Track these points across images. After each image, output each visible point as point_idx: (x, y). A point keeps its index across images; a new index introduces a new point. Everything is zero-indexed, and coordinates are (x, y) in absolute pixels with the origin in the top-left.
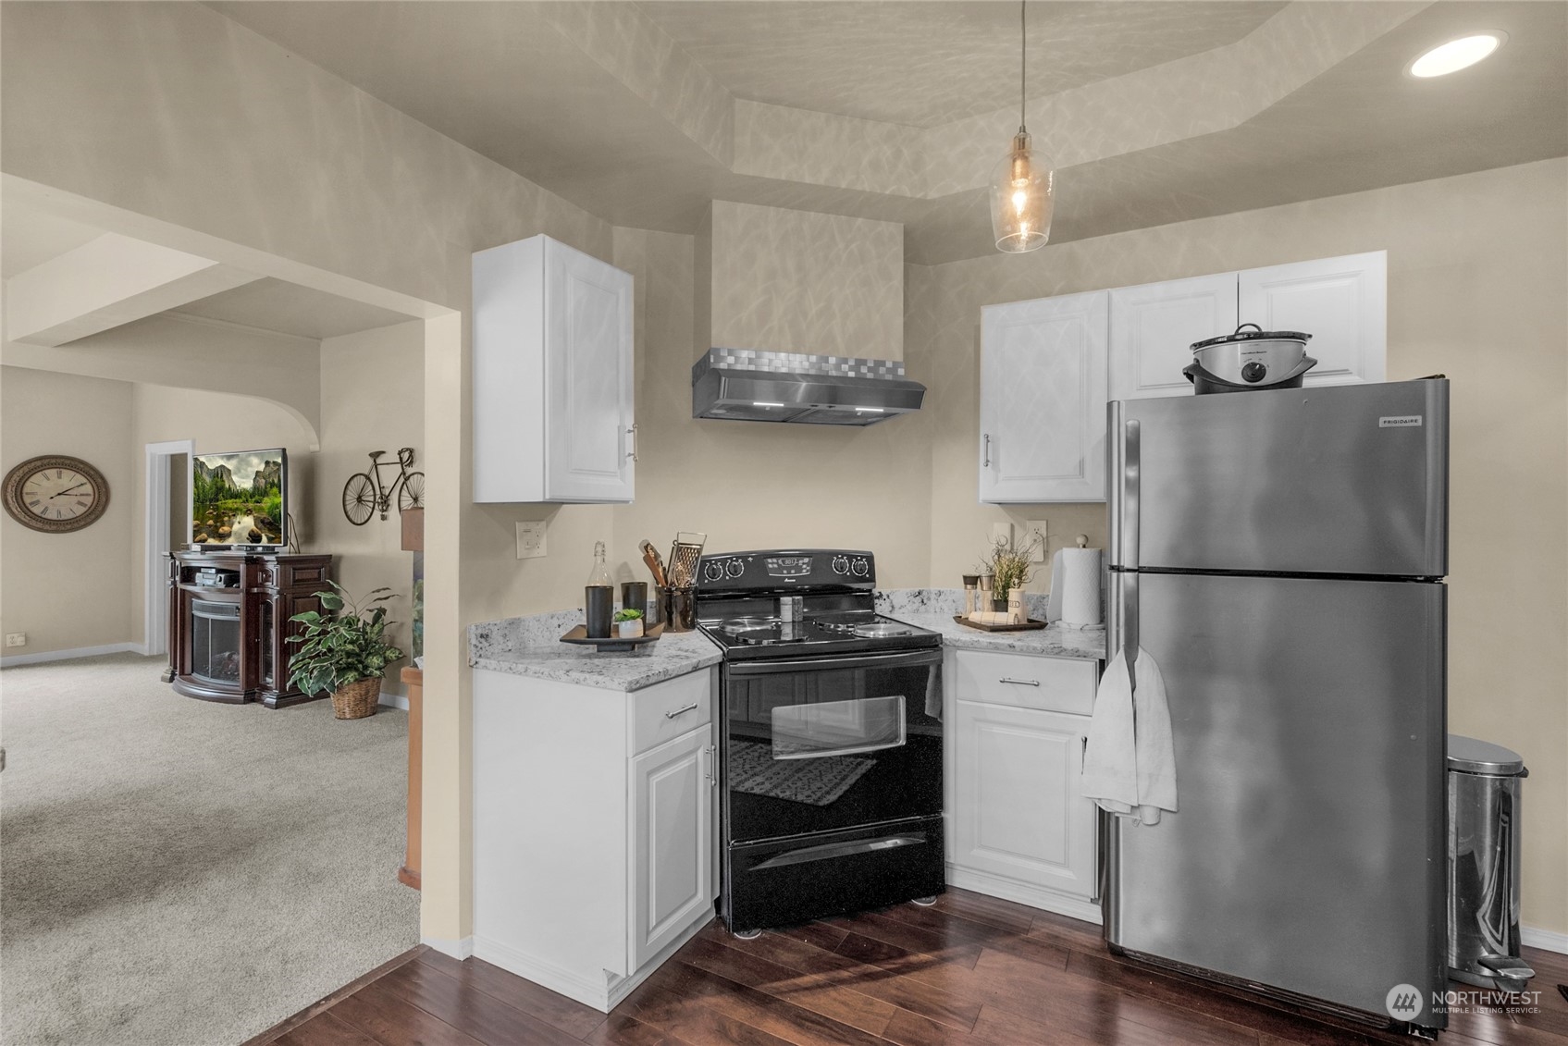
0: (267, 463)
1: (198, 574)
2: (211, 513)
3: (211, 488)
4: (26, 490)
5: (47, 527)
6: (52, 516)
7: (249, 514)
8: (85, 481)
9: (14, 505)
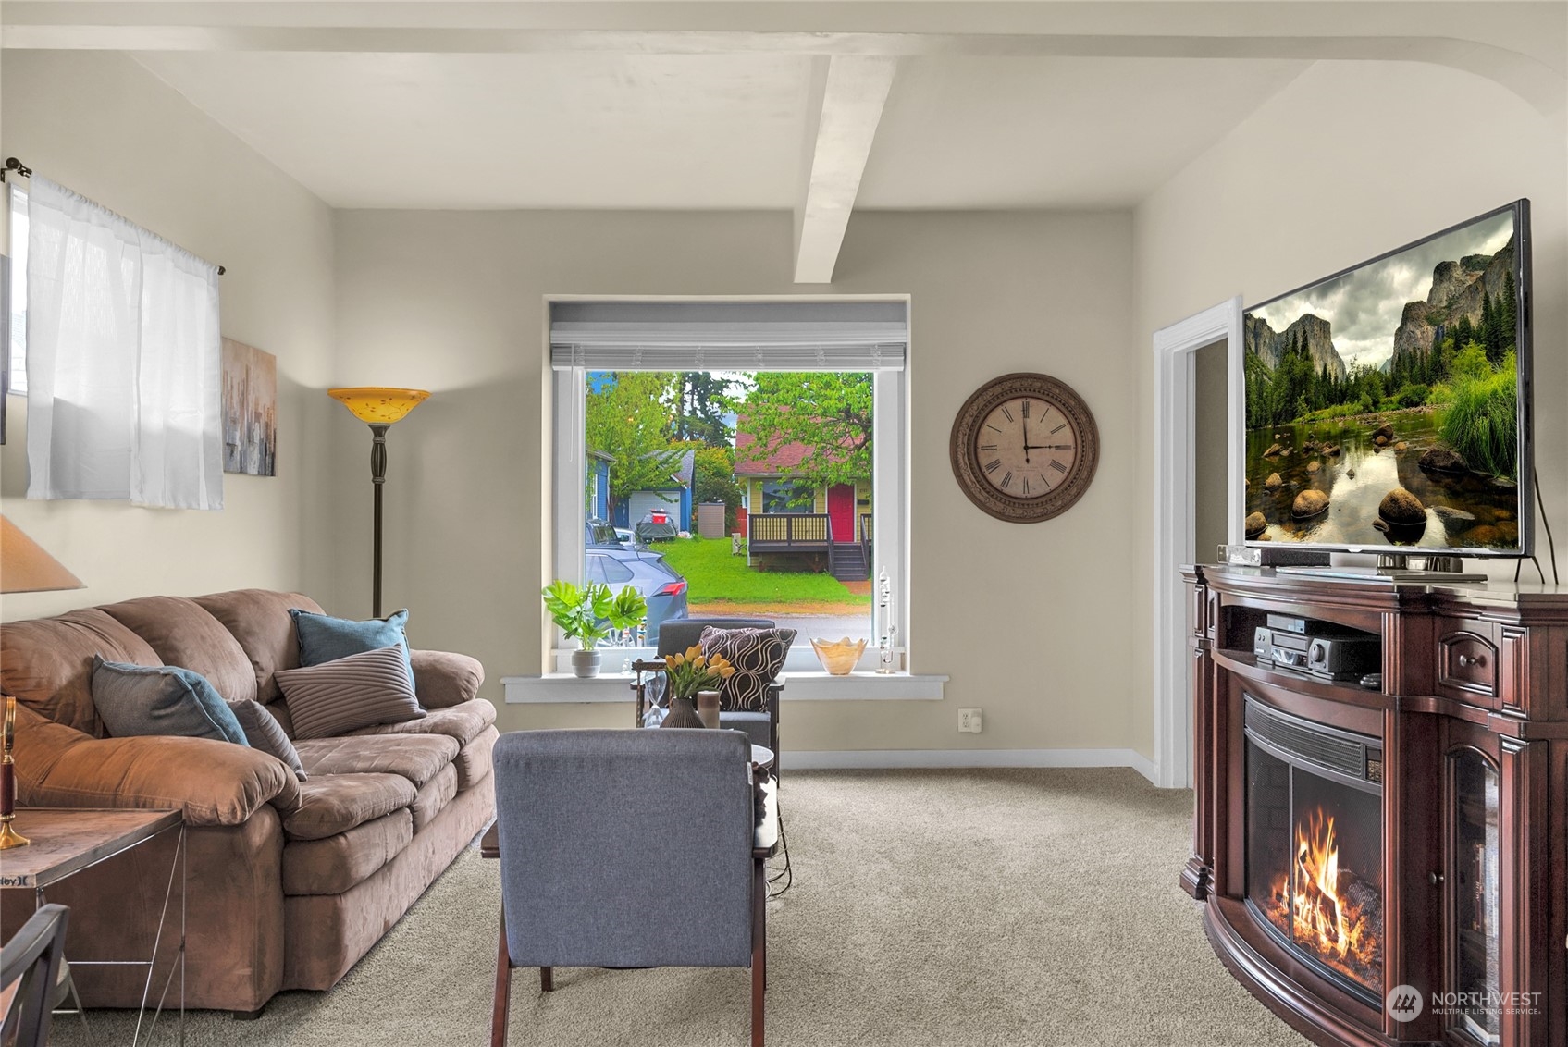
0: (1442, 271)
1: (1260, 631)
2: (1276, 453)
3: (1278, 385)
4: (982, 442)
5: (1009, 511)
6: (1016, 489)
7: (1384, 445)
8: (1062, 420)
9: (966, 470)
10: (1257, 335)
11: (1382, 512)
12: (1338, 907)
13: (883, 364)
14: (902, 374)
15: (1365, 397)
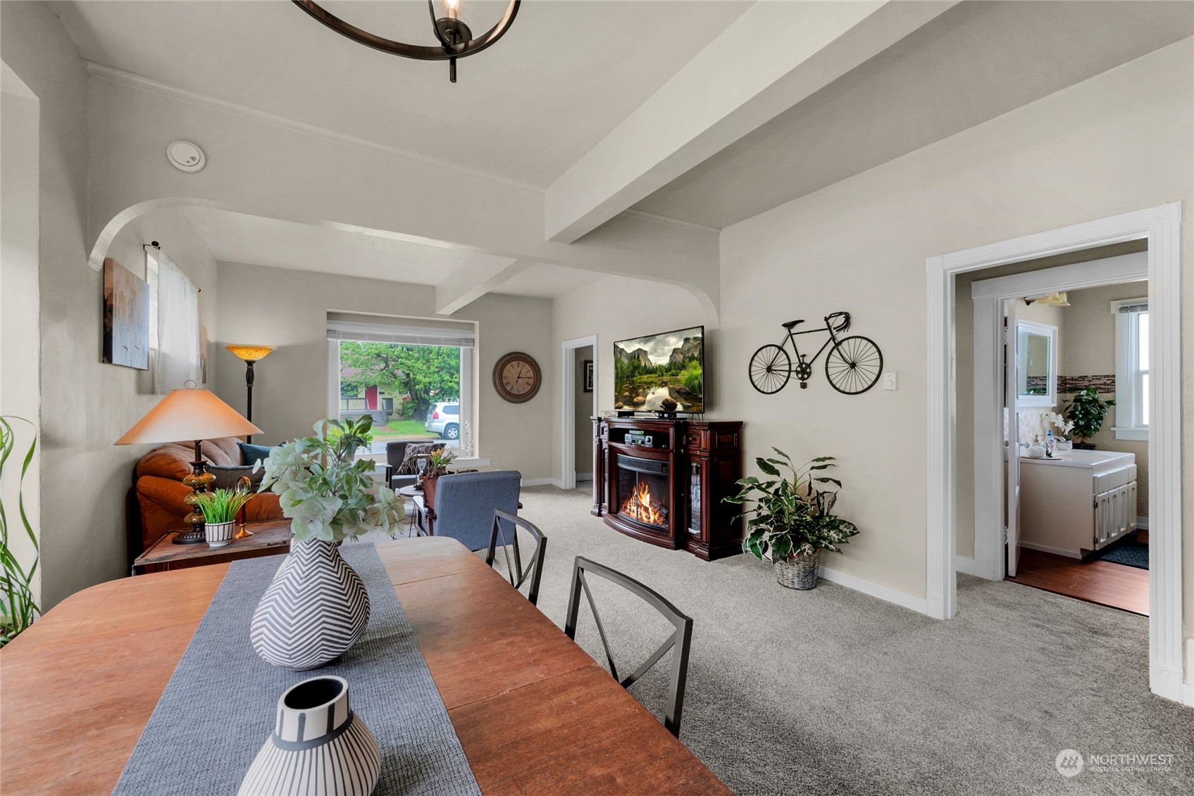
0: (687, 340)
3: (628, 367)
4: (504, 375)
5: (513, 399)
6: (515, 392)
7: (664, 386)
8: (530, 368)
9: (498, 385)
10: (620, 353)
11: (663, 403)
12: (650, 509)
13: (466, 345)
14: (472, 350)
15: (659, 373)
